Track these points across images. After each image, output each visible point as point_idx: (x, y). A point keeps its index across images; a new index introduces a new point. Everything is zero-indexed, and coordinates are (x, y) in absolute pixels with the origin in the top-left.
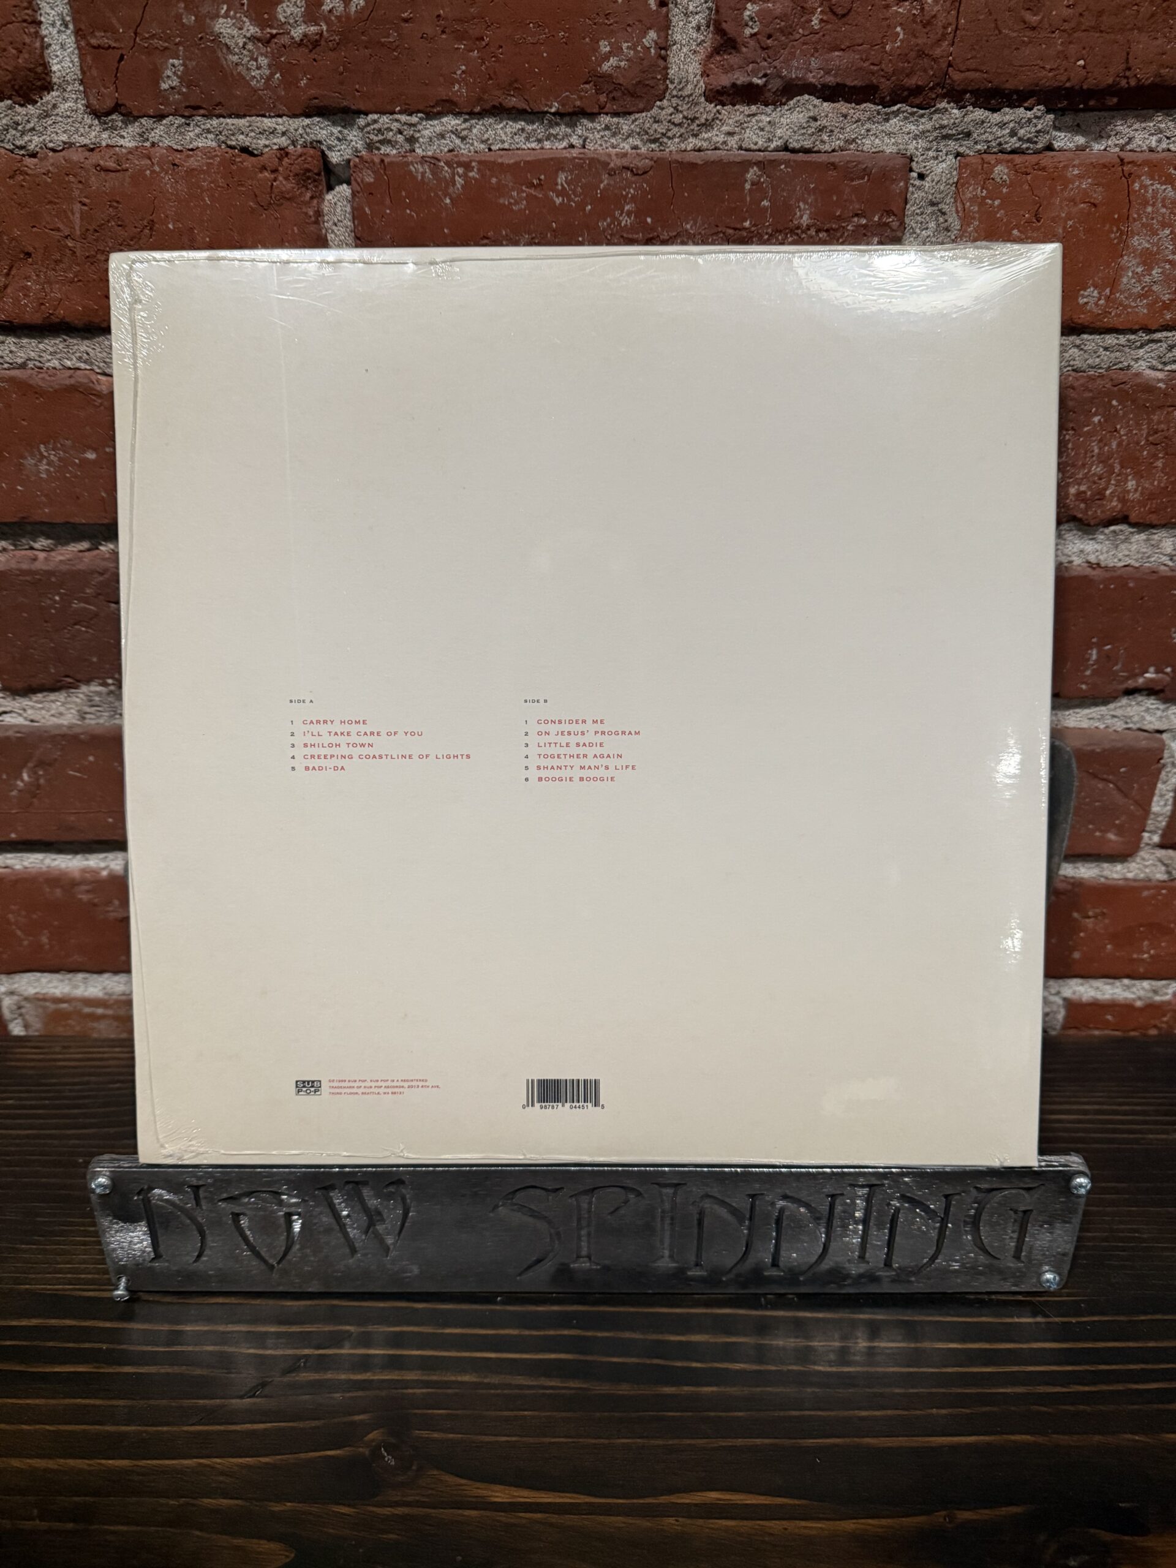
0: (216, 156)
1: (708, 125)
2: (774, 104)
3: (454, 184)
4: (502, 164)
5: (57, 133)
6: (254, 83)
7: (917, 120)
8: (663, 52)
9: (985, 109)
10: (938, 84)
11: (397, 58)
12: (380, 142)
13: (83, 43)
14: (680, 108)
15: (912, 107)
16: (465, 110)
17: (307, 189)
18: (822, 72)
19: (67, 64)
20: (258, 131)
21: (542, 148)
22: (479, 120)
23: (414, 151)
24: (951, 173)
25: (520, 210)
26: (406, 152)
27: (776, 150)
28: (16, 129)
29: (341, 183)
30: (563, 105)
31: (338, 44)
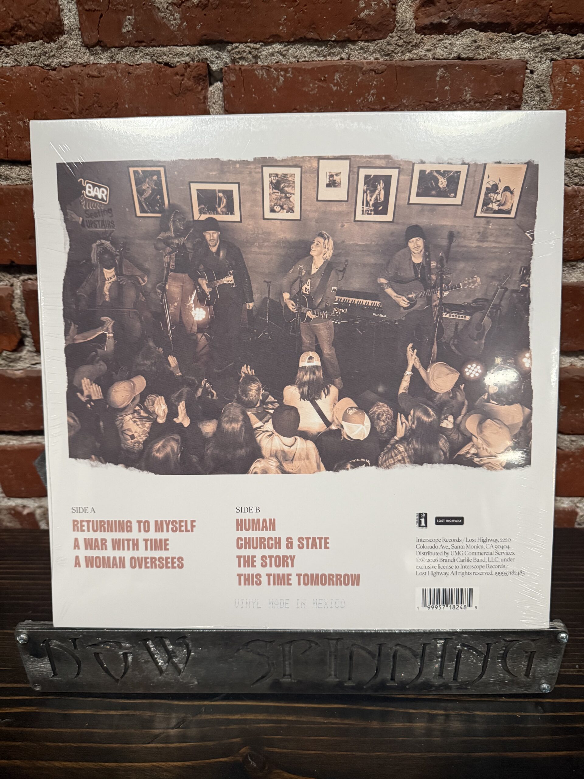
0: (152, 68)
1: (416, 46)
2: (453, 34)
3: (279, 80)
4: (305, 69)
5: (66, 57)
6: (172, 28)
7: (530, 41)
8: (394, 6)
9: (568, 34)
10: (543, 21)
11: (249, 12)
12: (240, 58)
13: (81, 8)
14: (402, 37)
15: (528, 34)
16: (285, 40)
17: (200, 85)
18: (480, 16)
19: (72, 20)
20: (174, 54)
21: (326, 60)
22: (293, 45)
23: (257, 63)
24: (548, 70)
25: (314, 94)
26: (253, 64)
27: (454, 59)
28: (45, 56)
29: (217, 81)
30: (339, 36)
31: (218, 6)
